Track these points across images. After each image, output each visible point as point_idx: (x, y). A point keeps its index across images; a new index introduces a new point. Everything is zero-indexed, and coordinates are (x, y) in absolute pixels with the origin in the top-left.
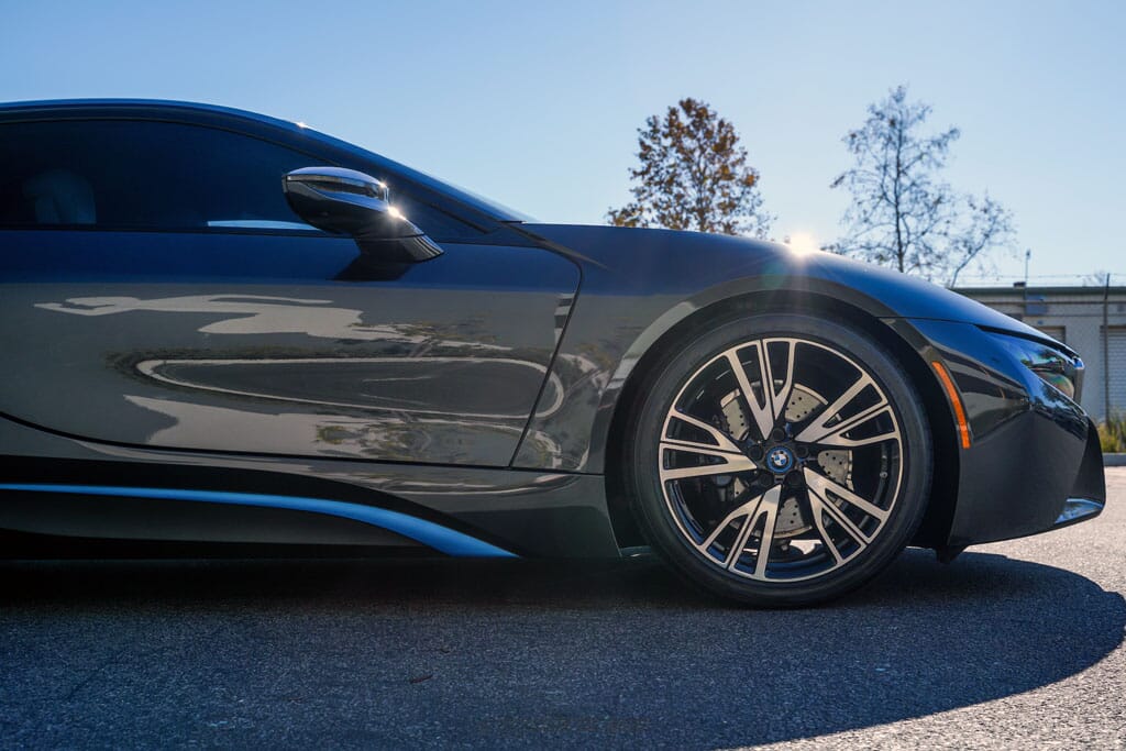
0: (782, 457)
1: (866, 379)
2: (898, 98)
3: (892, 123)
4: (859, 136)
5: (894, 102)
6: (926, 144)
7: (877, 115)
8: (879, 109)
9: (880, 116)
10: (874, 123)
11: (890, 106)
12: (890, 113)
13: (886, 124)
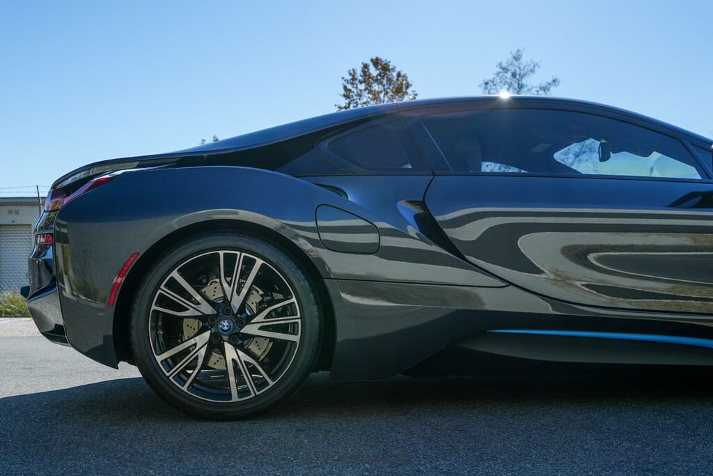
2: (517, 58)
3: (514, 75)
4: (491, 84)
5: (514, 61)
6: (536, 89)
7: (503, 69)
8: (504, 65)
9: (505, 70)
10: (501, 75)
11: (512, 64)
12: (512, 69)
13: (509, 75)
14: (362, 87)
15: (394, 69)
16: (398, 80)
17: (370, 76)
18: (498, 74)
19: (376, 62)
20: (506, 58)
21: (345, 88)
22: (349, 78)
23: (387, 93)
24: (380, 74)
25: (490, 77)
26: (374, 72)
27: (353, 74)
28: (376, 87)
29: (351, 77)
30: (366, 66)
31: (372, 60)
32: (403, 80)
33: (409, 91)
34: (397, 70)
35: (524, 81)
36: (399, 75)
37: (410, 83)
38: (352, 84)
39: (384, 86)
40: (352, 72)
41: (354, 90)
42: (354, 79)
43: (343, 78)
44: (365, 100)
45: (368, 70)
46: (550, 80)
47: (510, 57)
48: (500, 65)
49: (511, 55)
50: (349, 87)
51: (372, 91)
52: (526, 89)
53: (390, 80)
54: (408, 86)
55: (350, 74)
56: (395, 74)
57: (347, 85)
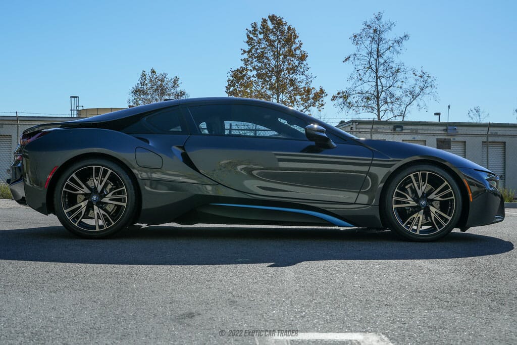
0: (424, 202)
1: (446, 183)
2: (378, 18)
3: (375, 31)
4: (358, 37)
5: (376, 20)
6: (392, 42)
7: (368, 26)
8: (369, 23)
9: (369, 27)
10: (366, 30)
11: (374, 22)
12: (374, 26)
13: (372, 31)
14: (261, 36)
15: (285, 24)
16: (288, 32)
17: (268, 29)
18: (363, 30)
19: (272, 18)
20: (370, 18)
21: (248, 36)
22: (251, 29)
23: (279, 42)
24: (275, 28)
25: (358, 32)
26: (270, 25)
27: (254, 26)
28: (272, 37)
29: (253, 29)
30: (264, 21)
31: (269, 17)
32: (292, 33)
33: (297, 41)
34: (288, 24)
35: (382, 36)
36: (289, 28)
37: (297, 35)
38: (254, 34)
39: (278, 36)
40: (253, 25)
41: (255, 38)
42: (255, 30)
43: (247, 29)
44: (263, 46)
45: (266, 23)
46: (402, 36)
47: (373, 17)
48: (365, 23)
49: (374, 16)
50: (251, 36)
51: (268, 39)
52: (384, 42)
53: (282, 32)
54: (296, 37)
55: (253, 27)
56: (286, 28)
57: (249, 34)
